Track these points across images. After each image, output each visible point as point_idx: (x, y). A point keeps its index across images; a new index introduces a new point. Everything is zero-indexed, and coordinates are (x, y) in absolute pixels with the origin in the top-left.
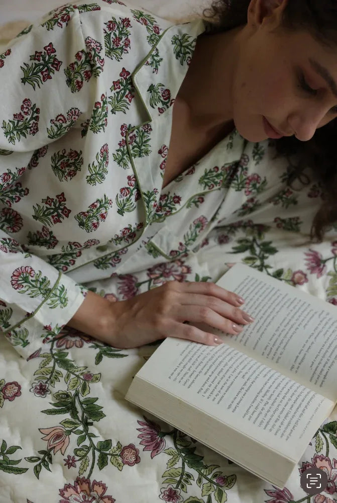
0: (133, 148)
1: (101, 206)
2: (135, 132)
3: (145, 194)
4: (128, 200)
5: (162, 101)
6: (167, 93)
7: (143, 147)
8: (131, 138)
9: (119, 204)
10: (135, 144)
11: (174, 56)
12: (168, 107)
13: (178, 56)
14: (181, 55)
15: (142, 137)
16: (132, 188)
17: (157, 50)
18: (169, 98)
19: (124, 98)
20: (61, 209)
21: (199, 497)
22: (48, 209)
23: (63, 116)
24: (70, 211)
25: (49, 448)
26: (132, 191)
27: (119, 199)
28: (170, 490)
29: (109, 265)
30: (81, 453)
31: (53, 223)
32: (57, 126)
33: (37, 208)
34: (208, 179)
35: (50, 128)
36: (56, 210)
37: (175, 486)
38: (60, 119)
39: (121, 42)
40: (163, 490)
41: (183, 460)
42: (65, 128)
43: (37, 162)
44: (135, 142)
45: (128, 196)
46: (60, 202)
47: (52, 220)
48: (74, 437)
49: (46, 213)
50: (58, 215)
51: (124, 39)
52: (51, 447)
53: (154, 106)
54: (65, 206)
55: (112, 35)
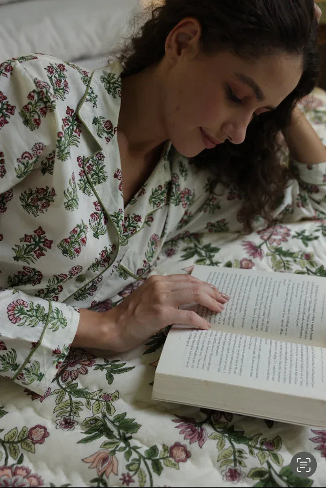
0: (92, 177)
1: (81, 231)
2: (90, 162)
3: (112, 216)
4: (99, 223)
5: (106, 132)
6: (108, 124)
7: (100, 174)
8: (88, 167)
9: (93, 228)
10: (93, 172)
11: (106, 92)
12: (113, 136)
13: (109, 91)
14: (112, 90)
15: (97, 165)
16: (100, 212)
17: (91, 88)
18: (112, 127)
19: (74, 133)
20: (42, 242)
21: (259, 466)
22: (28, 246)
23: (28, 153)
24: (51, 242)
25: (100, 474)
26: (100, 215)
27: (92, 224)
28: (230, 470)
29: (87, 295)
30: (134, 467)
31: (36, 258)
32: (23, 164)
33: (17, 249)
34: (155, 198)
35: (17, 168)
36: (37, 244)
37: (233, 464)
38: (26, 157)
39: (61, 84)
40: (224, 473)
41: (228, 440)
42: (31, 164)
43: (5, 207)
44: (93, 170)
45: (98, 220)
46: (39, 237)
47: (35, 256)
48: (120, 455)
49: (27, 251)
50: (41, 249)
51: (63, 81)
52: (102, 472)
53: (102, 136)
54: (46, 238)
55: (53, 78)
